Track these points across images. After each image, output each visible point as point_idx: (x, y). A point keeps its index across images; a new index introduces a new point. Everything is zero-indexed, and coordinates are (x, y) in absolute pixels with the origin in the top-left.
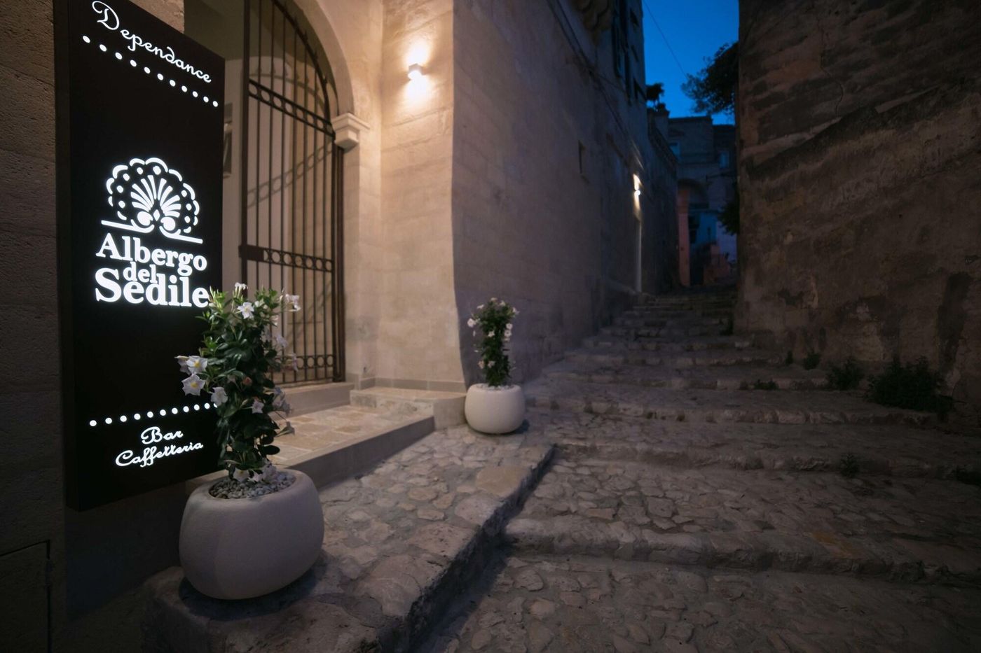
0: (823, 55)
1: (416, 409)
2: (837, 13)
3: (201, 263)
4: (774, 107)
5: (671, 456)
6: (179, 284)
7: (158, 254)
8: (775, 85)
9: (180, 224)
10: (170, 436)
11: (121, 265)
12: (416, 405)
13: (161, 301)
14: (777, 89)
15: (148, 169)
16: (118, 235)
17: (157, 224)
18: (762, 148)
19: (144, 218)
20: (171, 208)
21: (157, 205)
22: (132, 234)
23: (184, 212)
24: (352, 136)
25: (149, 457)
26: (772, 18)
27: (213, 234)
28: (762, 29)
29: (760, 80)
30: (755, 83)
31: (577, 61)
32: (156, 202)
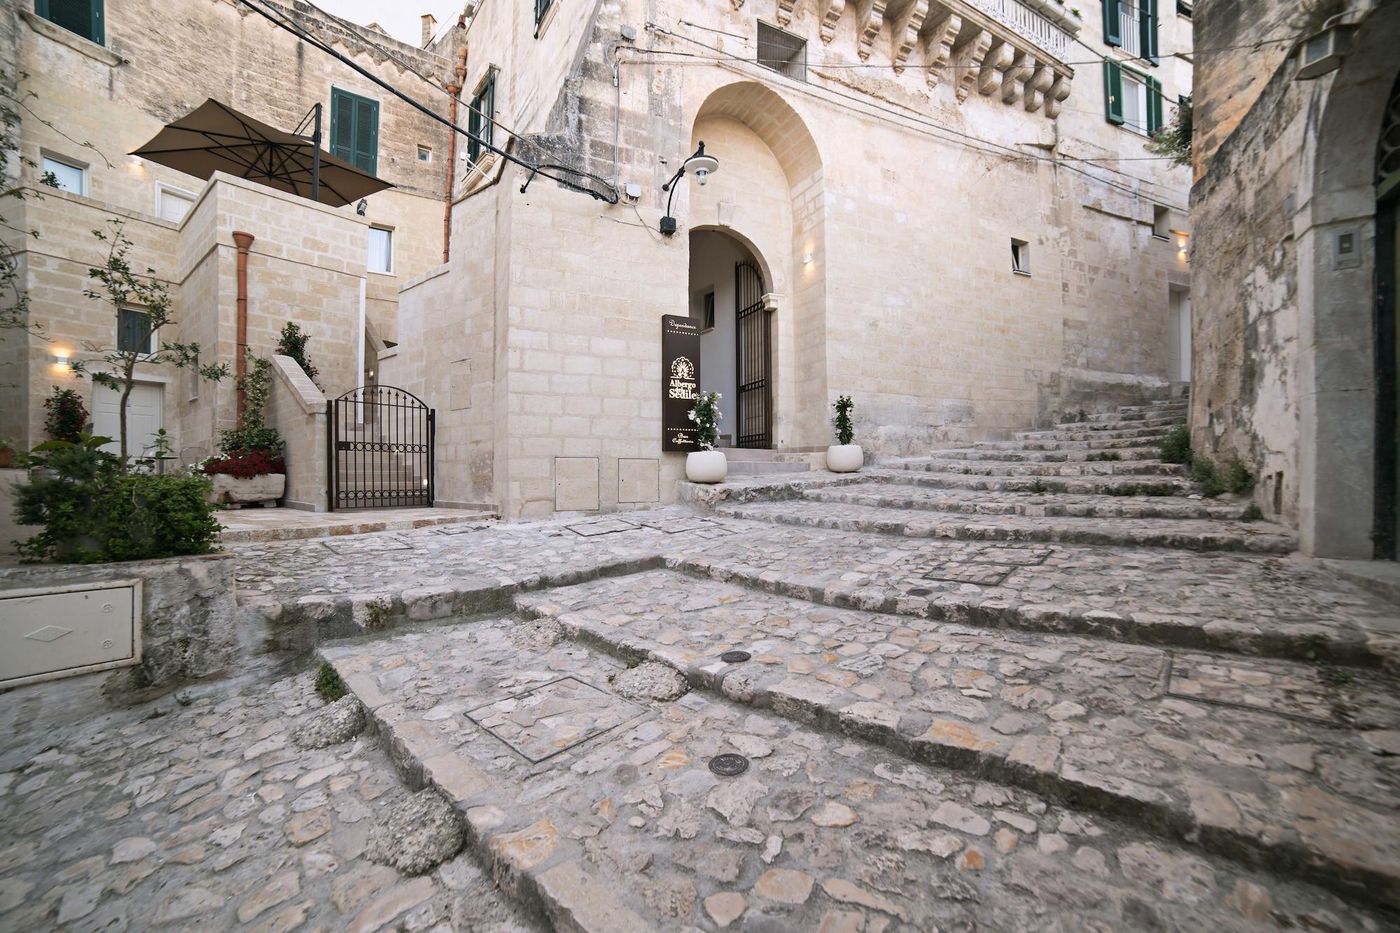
3: (694, 385)
6: (688, 392)
7: (683, 384)
9: (688, 374)
10: (684, 437)
11: (675, 388)
12: (802, 458)
13: (683, 398)
15: (681, 360)
17: (683, 375)
19: (680, 374)
20: (686, 370)
23: (689, 371)
24: (772, 305)
25: (680, 442)
26: (1223, 61)
27: (696, 377)
28: (1214, 74)
29: (1210, 134)
30: (1206, 137)
31: (1007, 159)
32: (683, 369)
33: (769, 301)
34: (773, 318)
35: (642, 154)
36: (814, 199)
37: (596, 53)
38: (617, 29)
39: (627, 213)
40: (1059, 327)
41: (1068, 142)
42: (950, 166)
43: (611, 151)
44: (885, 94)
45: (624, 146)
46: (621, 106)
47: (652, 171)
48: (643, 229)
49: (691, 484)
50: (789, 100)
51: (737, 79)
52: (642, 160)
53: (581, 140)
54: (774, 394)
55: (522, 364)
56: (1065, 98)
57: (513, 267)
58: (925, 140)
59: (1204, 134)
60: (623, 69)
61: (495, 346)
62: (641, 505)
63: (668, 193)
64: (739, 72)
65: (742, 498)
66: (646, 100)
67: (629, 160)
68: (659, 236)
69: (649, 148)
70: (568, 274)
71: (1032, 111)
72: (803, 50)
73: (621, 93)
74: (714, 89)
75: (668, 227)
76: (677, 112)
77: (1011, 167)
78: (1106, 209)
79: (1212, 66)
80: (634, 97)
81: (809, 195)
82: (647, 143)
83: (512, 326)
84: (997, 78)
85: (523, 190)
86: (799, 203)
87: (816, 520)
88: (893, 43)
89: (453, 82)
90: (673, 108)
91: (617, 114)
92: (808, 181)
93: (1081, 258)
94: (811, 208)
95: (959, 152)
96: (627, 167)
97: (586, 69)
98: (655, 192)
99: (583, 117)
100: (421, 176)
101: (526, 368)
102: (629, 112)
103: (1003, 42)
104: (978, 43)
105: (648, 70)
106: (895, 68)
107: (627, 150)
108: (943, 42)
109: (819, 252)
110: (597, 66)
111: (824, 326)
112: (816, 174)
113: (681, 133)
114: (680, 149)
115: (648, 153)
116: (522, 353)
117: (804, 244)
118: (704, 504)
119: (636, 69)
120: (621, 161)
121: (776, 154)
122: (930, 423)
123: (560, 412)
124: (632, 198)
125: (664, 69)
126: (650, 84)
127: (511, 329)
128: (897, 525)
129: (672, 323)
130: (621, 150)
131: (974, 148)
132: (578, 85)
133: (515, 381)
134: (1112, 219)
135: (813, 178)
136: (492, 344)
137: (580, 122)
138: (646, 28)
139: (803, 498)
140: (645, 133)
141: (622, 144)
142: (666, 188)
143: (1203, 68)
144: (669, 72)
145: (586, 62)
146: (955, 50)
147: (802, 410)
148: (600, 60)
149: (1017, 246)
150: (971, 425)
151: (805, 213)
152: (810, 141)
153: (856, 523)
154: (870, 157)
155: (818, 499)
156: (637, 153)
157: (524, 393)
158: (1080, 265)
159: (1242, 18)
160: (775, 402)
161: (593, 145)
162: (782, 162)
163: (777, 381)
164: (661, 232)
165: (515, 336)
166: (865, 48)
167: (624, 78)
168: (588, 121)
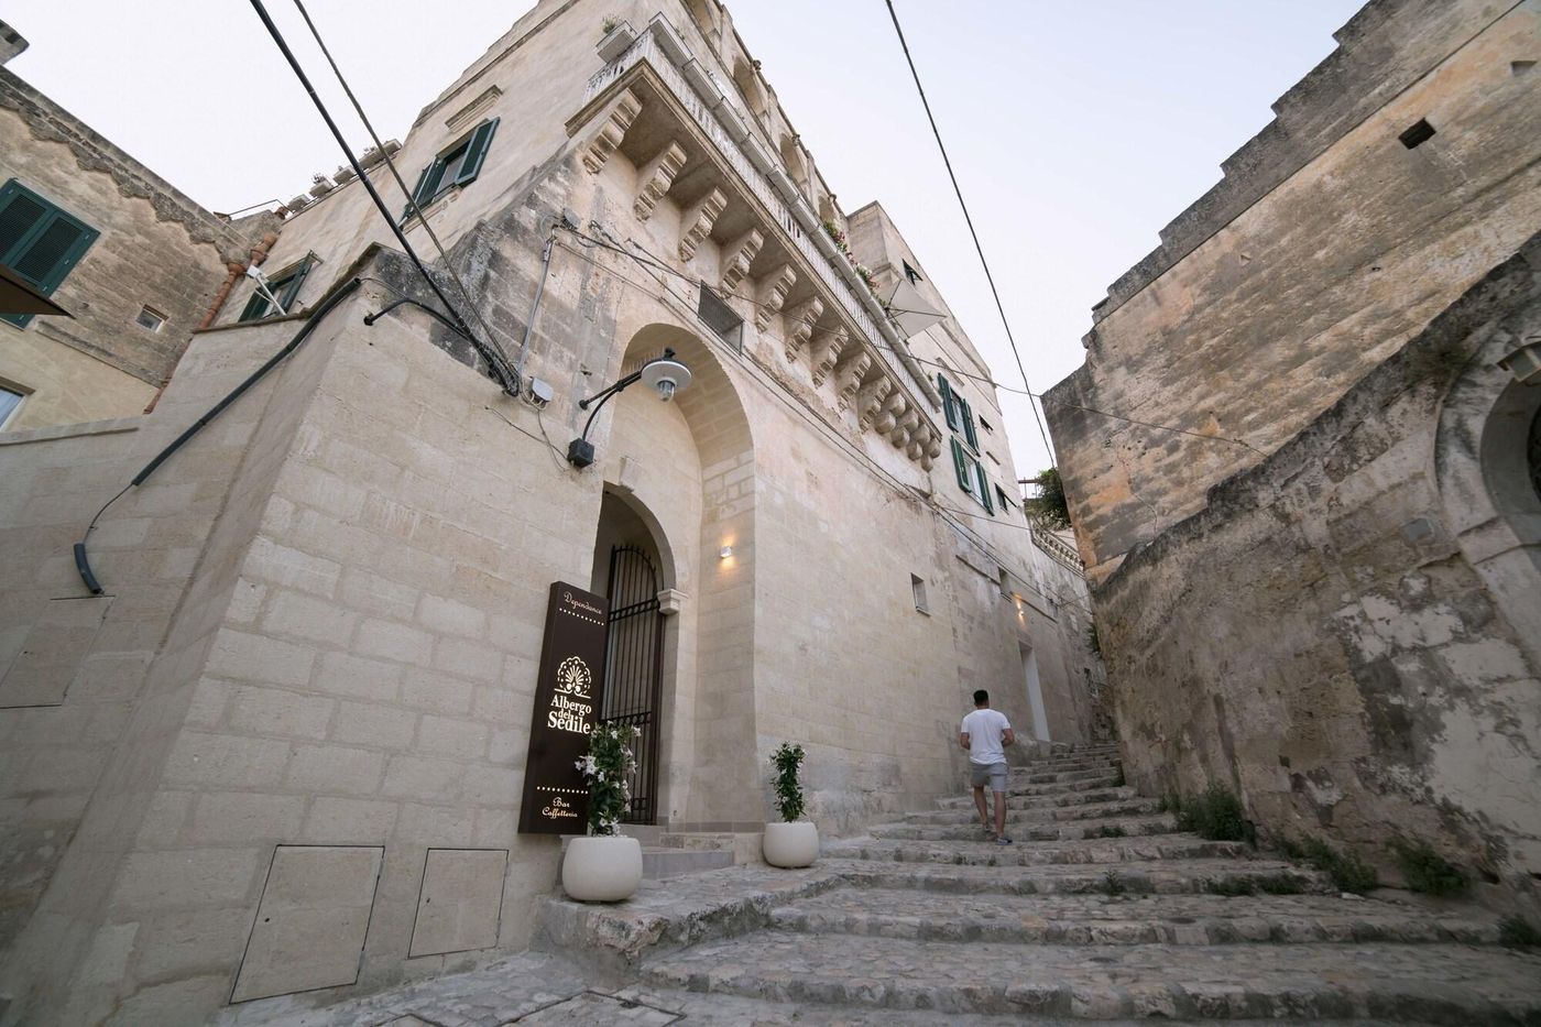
0: (1130, 483)
1: (719, 846)
2: (1129, 449)
3: (589, 709)
4: (1102, 528)
5: (950, 882)
6: (579, 720)
7: (572, 704)
8: (1098, 508)
9: (582, 689)
10: (564, 805)
11: (558, 710)
12: (719, 842)
13: (571, 729)
14: (1101, 511)
15: (573, 662)
16: (559, 694)
17: (573, 689)
18: (1102, 568)
19: (569, 687)
20: (579, 681)
21: (574, 681)
22: (564, 694)
23: (584, 682)
24: (673, 605)
25: (554, 814)
26: (1080, 450)
27: (595, 694)
28: (1075, 458)
29: (1084, 503)
30: (1081, 506)
31: (901, 496)
32: (575, 678)
33: (669, 599)
34: (669, 624)
35: (561, 352)
36: (738, 484)
37: (527, 217)
38: (559, 210)
39: (526, 418)
40: (955, 674)
41: (939, 495)
42: (858, 485)
43: (523, 333)
44: (808, 400)
45: (540, 332)
46: (546, 286)
47: (568, 377)
48: (546, 448)
49: (575, 907)
50: (725, 368)
51: (678, 324)
52: (559, 358)
53: (483, 299)
54: (663, 736)
55: (259, 619)
56: (937, 456)
57: (306, 428)
58: (839, 455)
59: (1078, 503)
60: (557, 251)
61: (192, 580)
62: (457, 960)
63: (586, 415)
64: (681, 316)
65: (683, 937)
66: (577, 295)
67: (542, 351)
68: (565, 464)
69: (570, 349)
70: (408, 474)
71: (913, 460)
72: (738, 328)
73: (549, 273)
74: (653, 322)
75: (580, 456)
76: (611, 325)
77: (903, 503)
78: (971, 563)
79: (1072, 452)
80: (564, 284)
81: (729, 479)
82: (569, 342)
83: (267, 533)
84: (892, 420)
85: (369, 321)
86: (717, 485)
87: (880, 991)
88: (813, 359)
89: (240, 263)
90: (607, 319)
91: (537, 293)
92: (732, 463)
93: (961, 605)
94: (734, 493)
95: (866, 477)
96: (538, 359)
97: (509, 225)
98: (569, 405)
99: (492, 274)
100: (130, 343)
101: (268, 626)
102: (553, 298)
103: (898, 392)
104: (880, 385)
105: (585, 267)
106: (815, 381)
107: (542, 338)
108: (856, 373)
109: (745, 547)
110: (525, 231)
111: (751, 642)
112: (744, 457)
113: (612, 350)
114: (608, 368)
115: (568, 354)
116: (269, 593)
117: (720, 535)
118: (610, 956)
119: (571, 260)
120: (532, 347)
121: (691, 427)
122: (863, 786)
123: (322, 735)
124: (538, 399)
125: (603, 275)
126: (584, 282)
127: (261, 539)
128: (1054, 995)
129: (568, 597)
130: (534, 336)
131: (877, 477)
132: (496, 236)
133: (229, 650)
134: (975, 574)
135: (738, 459)
136: (186, 574)
137: (486, 277)
138: (590, 227)
139: (771, 925)
140: (568, 330)
141: (536, 328)
142: (584, 405)
143: (1063, 451)
144: (608, 281)
145: (512, 219)
146: (864, 383)
147: (706, 763)
148: (531, 227)
149: (916, 581)
150: (900, 790)
151: (724, 498)
152: (742, 416)
153: (969, 992)
154: (796, 454)
155: (800, 926)
156: (554, 348)
157: (245, 681)
158: (961, 611)
159: (1088, 421)
160: (664, 748)
161: (497, 311)
162: (696, 436)
163: (671, 717)
164: (569, 460)
165: (263, 556)
166: (793, 352)
167: (555, 261)
168: (498, 282)
